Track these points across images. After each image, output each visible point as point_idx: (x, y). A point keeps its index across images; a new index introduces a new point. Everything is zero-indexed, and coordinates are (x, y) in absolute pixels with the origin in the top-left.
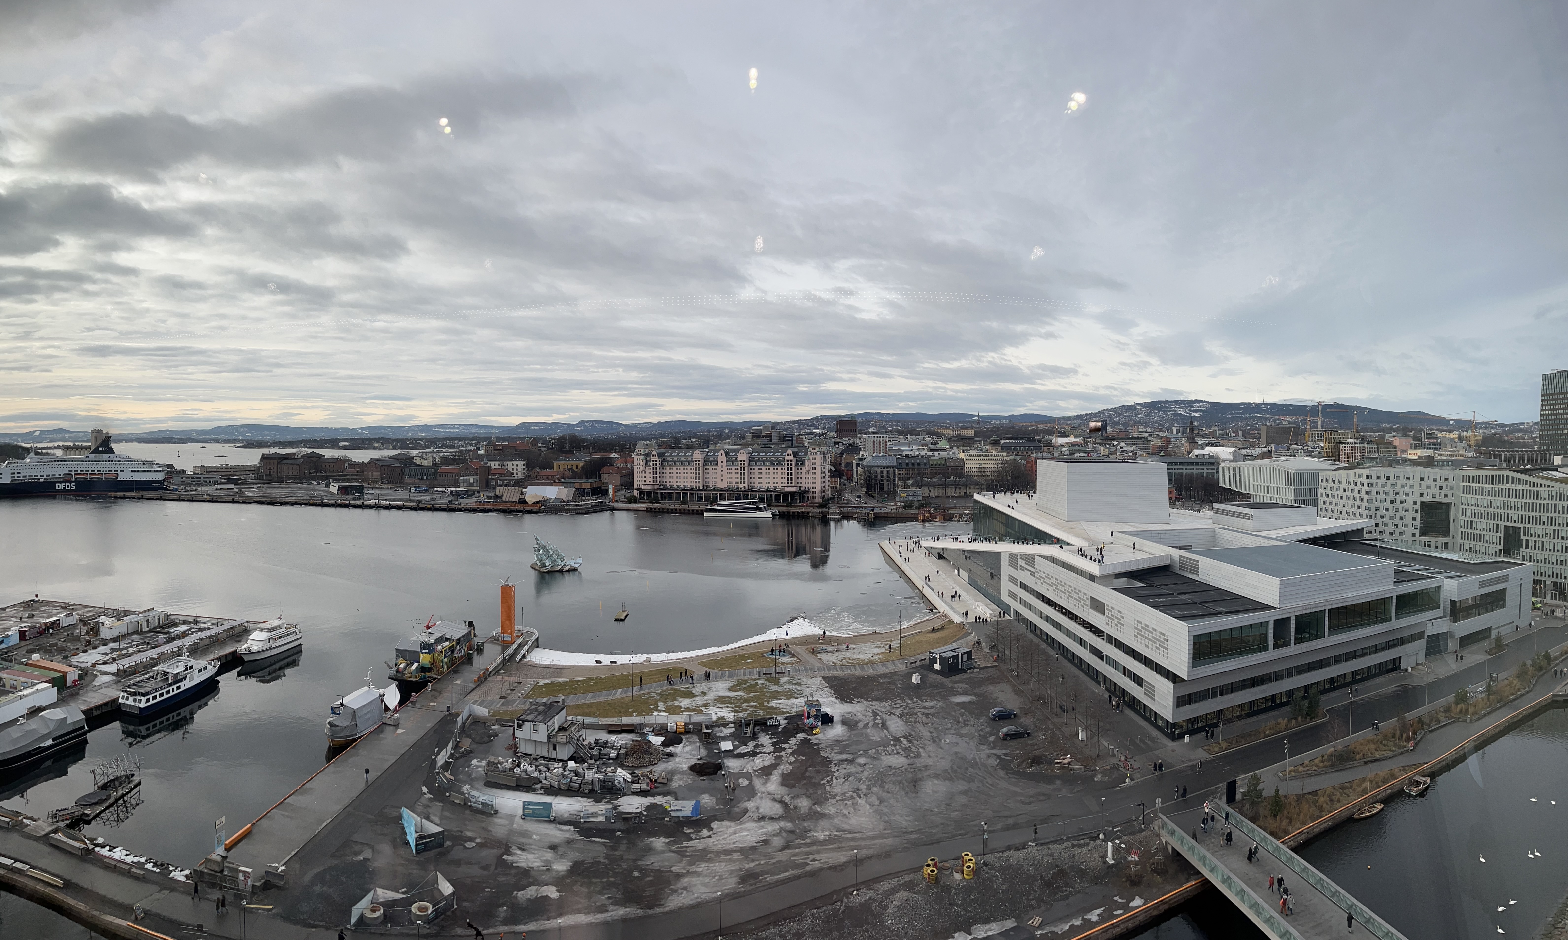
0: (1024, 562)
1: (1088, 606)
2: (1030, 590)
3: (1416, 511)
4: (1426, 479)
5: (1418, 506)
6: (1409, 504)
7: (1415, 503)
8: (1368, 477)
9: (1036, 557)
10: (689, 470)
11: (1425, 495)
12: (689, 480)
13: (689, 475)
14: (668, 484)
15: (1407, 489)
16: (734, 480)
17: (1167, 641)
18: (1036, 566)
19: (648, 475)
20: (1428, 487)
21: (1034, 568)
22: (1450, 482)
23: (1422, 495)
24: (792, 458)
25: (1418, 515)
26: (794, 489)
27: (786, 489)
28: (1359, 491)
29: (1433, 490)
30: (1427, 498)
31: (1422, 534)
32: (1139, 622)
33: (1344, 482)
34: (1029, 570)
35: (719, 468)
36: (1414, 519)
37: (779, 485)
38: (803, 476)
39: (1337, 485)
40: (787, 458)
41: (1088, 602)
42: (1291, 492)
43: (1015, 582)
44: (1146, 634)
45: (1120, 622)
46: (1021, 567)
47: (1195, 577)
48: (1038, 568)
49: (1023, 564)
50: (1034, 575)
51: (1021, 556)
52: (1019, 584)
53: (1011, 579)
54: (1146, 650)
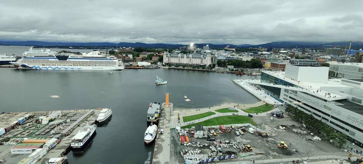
2: (294, 99)
9: (298, 92)
10: (177, 59)
12: (177, 61)
13: (177, 60)
14: (172, 62)
16: (188, 62)
19: (167, 60)
21: (297, 94)
24: (203, 57)
26: (203, 65)
27: (201, 64)
32: (349, 116)
34: (294, 94)
35: (185, 59)
37: (199, 63)
38: (205, 61)
40: (202, 57)
41: (323, 107)
43: (287, 96)
44: (353, 119)
45: (339, 114)
46: (290, 93)
47: (359, 104)
48: (299, 94)
49: (291, 92)
50: (296, 96)
51: (291, 90)
52: (289, 97)
53: (285, 95)
54: (352, 123)
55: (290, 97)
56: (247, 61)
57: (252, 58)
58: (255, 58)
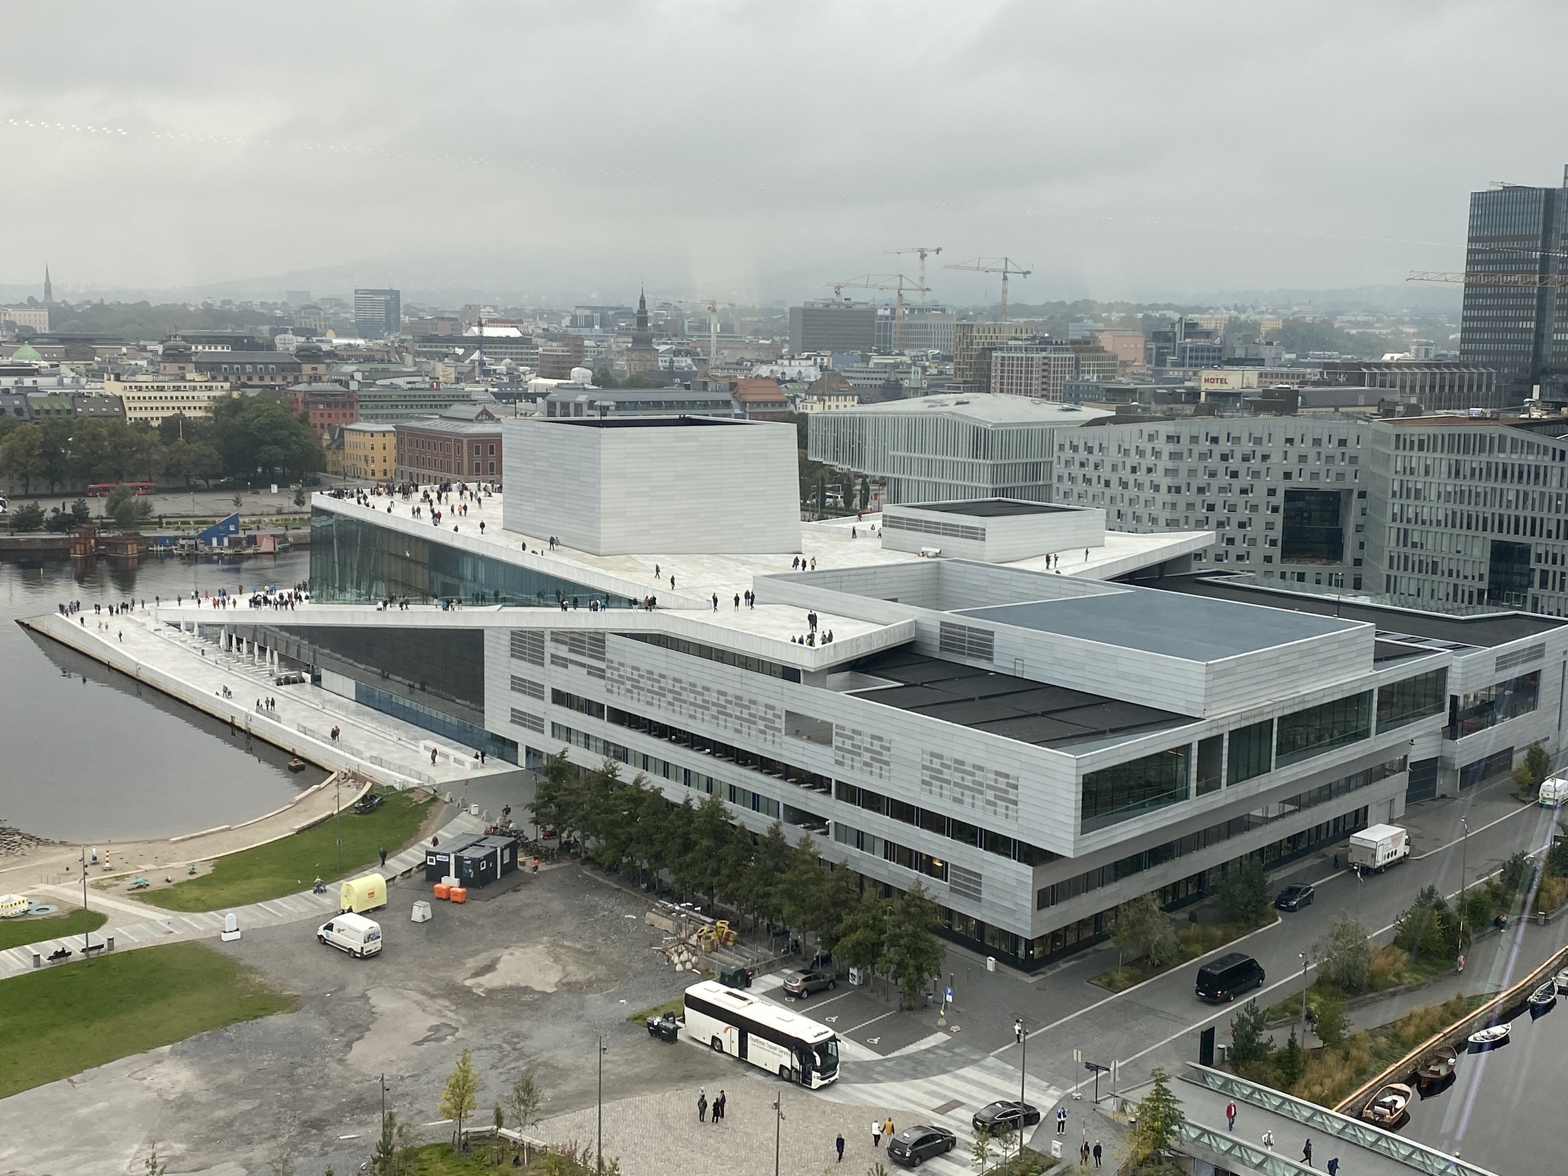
0: (566, 648)
1: (779, 730)
2: (592, 708)
3: (1275, 510)
4: (1297, 441)
5: (1279, 499)
6: (1259, 495)
7: (1272, 492)
8: (1170, 438)
9: (609, 637)
11: (1295, 474)
15: (1255, 463)
17: (1016, 787)
18: (608, 656)
20: (1303, 458)
21: (603, 660)
22: (1351, 449)
23: (1287, 476)
25: (1279, 519)
28: (1150, 470)
29: (1314, 464)
30: (1301, 482)
31: (1286, 555)
32: (933, 755)
33: (1113, 450)
34: (583, 665)
36: (1270, 526)
39: (1096, 456)
41: (781, 723)
42: (986, 473)
43: (535, 690)
44: (957, 777)
45: (879, 757)
46: (555, 659)
47: (983, 664)
48: (616, 659)
49: (563, 651)
50: (600, 674)
51: (558, 637)
52: (548, 695)
53: (519, 685)
54: (957, 807)
55: (561, 698)
56: (173, 427)
57: (221, 388)
58: (251, 393)
